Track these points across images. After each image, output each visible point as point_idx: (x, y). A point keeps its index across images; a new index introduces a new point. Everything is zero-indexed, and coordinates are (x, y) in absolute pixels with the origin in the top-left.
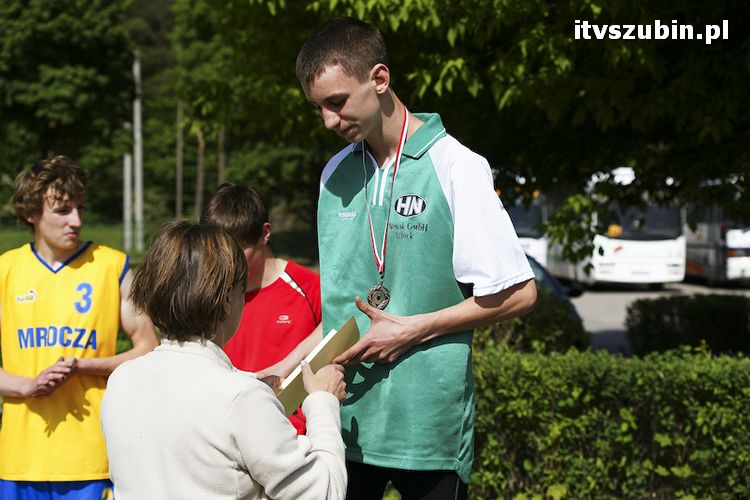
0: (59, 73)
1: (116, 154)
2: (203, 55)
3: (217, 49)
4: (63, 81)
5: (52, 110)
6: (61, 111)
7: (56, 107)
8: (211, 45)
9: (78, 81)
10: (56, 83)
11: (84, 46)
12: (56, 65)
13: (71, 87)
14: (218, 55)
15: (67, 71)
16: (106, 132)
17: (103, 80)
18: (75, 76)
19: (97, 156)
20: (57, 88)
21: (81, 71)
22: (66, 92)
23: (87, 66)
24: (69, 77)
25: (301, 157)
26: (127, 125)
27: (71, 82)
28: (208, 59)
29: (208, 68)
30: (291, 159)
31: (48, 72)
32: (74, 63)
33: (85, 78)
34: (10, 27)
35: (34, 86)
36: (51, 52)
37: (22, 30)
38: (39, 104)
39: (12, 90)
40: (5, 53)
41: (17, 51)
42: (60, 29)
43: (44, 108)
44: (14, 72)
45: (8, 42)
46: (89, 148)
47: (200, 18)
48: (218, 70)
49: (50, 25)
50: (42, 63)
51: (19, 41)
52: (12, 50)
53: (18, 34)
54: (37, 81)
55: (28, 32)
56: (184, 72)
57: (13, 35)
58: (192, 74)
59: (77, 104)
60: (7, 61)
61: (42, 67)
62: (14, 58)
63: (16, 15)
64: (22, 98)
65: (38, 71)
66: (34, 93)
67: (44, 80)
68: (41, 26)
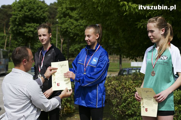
2: (64, 21)
3: (68, 19)
4: (31, 27)
5: (28, 34)
6: (31, 34)
7: (30, 33)
9: (35, 27)
10: (30, 27)
11: (36, 18)
12: (29, 22)
13: (33, 28)
15: (32, 24)
18: (34, 26)
19: (39, 45)
22: (32, 29)
23: (37, 23)
24: (33, 26)
27: (33, 27)
28: (66, 22)
29: (66, 24)
32: (34, 23)
34: (19, 13)
35: (24, 28)
36: (28, 20)
37: (22, 15)
38: (25, 32)
39: (19, 29)
40: (17, 20)
41: (20, 19)
42: (31, 14)
43: (26, 33)
44: (20, 24)
45: (18, 17)
46: (37, 43)
47: (64, 12)
48: (68, 25)
49: (28, 13)
50: (26, 22)
51: (21, 17)
52: (19, 19)
53: (21, 15)
54: (25, 27)
55: (23, 15)
56: (60, 25)
57: (19, 15)
58: (62, 26)
59: (35, 32)
60: (18, 22)
61: (26, 23)
62: (19, 21)
63: (20, 11)
64: (21, 31)
65: (25, 24)
66: (24, 29)
67: (27, 26)
68: (26, 14)
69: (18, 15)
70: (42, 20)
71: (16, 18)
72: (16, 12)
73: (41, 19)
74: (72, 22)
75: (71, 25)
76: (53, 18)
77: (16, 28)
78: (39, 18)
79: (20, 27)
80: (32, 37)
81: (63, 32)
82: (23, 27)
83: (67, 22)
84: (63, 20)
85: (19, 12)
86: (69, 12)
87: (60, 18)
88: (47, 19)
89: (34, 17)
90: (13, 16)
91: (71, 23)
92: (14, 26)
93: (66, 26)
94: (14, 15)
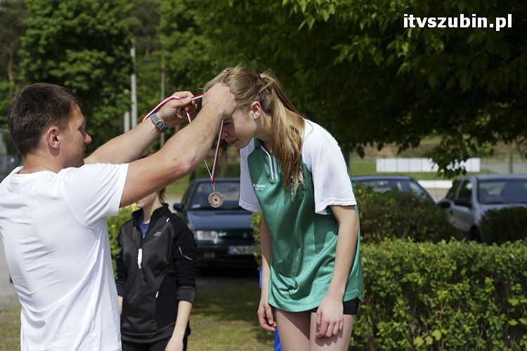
0: (80, 55)
1: (120, 112)
2: (180, 43)
3: (190, 38)
4: (83, 61)
5: (75, 81)
6: (82, 82)
7: (79, 78)
8: (187, 35)
9: (93, 60)
10: (78, 62)
11: (98, 36)
12: (77, 48)
13: (89, 65)
14: (191, 42)
15: (85, 54)
16: (113, 96)
17: (110, 60)
18: (92, 57)
19: (107, 113)
20: (78, 66)
21: (96, 54)
22: (85, 68)
23: (100, 51)
24: (88, 58)
26: (126, 91)
27: (88, 61)
28: (184, 45)
29: (184, 50)
31: (72, 55)
32: (90, 49)
33: (98, 59)
34: (46, 23)
35: (62, 64)
36: (74, 40)
37: (54, 26)
38: (66, 77)
39: (47, 67)
40: (43, 42)
41: (51, 40)
42: (80, 25)
43: (70, 79)
44: (49, 55)
45: (44, 33)
46: (101, 107)
47: (179, 16)
48: (191, 52)
49: (74, 22)
50: (68, 48)
51: (52, 33)
52: (47, 39)
53: (52, 28)
54: (65, 60)
55: (59, 27)
56: (167, 54)
57: (48, 29)
58: (173, 55)
59: (93, 77)
60: (44, 47)
61: (68, 51)
62: (49, 44)
63: (50, 15)
64: (54, 73)
65: (65, 54)
66: (63, 69)
67: (70, 60)
68: (68, 23)
69: (45, 26)
70: (114, 40)
71: (38, 37)
73: (110, 36)
74: (201, 44)
75: (200, 52)
76: (153, 34)
77: (39, 66)
78: (105, 35)
79: (51, 63)
80: (86, 91)
81: (175, 75)
82: (58, 61)
83: (188, 44)
84: (174, 40)
85: (46, 19)
86: (193, 16)
87: (168, 32)
88: (128, 37)
89: (90, 32)
90: (31, 32)
91: (199, 46)
92: (34, 62)
93: (185, 55)
94: (33, 27)
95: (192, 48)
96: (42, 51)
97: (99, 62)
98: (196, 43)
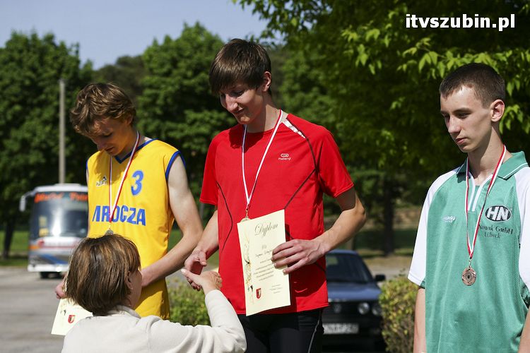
0: (199, 116)
2: (305, 103)
3: (315, 97)
4: (203, 122)
5: (194, 143)
6: (201, 144)
7: (196, 140)
8: (311, 95)
9: (213, 122)
10: (198, 123)
12: (197, 109)
13: (208, 126)
14: (316, 102)
15: (205, 114)
17: (231, 121)
18: (211, 118)
20: (199, 127)
21: (216, 115)
22: (205, 130)
23: (220, 112)
24: (207, 119)
25: (377, 177)
27: (208, 122)
28: (308, 105)
29: (308, 111)
30: (369, 178)
31: (191, 115)
32: (210, 110)
33: (219, 120)
34: (164, 82)
35: (180, 126)
36: (193, 101)
37: (173, 85)
38: (185, 139)
39: (165, 128)
40: (160, 102)
41: (168, 100)
42: (200, 84)
43: (189, 142)
44: (167, 115)
45: (162, 93)
47: (303, 76)
48: (317, 113)
49: (193, 81)
50: (187, 109)
51: (170, 93)
52: (166, 98)
53: (170, 89)
54: (183, 122)
55: (177, 87)
57: (166, 88)
60: (162, 108)
61: (187, 112)
62: (166, 104)
63: (168, 74)
64: (172, 134)
65: (184, 115)
66: (182, 130)
67: (189, 121)
68: (186, 82)
69: (163, 86)
71: (156, 96)
72: (156, 79)
74: (326, 105)
75: (325, 113)
77: (157, 126)
79: (170, 124)
82: (176, 122)
83: (312, 105)
84: (299, 101)
85: (164, 79)
86: (318, 75)
87: (292, 93)
90: (148, 92)
91: (324, 107)
94: (151, 87)
95: (317, 109)
96: (159, 111)
97: (219, 124)
98: (321, 103)
